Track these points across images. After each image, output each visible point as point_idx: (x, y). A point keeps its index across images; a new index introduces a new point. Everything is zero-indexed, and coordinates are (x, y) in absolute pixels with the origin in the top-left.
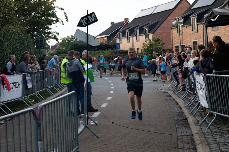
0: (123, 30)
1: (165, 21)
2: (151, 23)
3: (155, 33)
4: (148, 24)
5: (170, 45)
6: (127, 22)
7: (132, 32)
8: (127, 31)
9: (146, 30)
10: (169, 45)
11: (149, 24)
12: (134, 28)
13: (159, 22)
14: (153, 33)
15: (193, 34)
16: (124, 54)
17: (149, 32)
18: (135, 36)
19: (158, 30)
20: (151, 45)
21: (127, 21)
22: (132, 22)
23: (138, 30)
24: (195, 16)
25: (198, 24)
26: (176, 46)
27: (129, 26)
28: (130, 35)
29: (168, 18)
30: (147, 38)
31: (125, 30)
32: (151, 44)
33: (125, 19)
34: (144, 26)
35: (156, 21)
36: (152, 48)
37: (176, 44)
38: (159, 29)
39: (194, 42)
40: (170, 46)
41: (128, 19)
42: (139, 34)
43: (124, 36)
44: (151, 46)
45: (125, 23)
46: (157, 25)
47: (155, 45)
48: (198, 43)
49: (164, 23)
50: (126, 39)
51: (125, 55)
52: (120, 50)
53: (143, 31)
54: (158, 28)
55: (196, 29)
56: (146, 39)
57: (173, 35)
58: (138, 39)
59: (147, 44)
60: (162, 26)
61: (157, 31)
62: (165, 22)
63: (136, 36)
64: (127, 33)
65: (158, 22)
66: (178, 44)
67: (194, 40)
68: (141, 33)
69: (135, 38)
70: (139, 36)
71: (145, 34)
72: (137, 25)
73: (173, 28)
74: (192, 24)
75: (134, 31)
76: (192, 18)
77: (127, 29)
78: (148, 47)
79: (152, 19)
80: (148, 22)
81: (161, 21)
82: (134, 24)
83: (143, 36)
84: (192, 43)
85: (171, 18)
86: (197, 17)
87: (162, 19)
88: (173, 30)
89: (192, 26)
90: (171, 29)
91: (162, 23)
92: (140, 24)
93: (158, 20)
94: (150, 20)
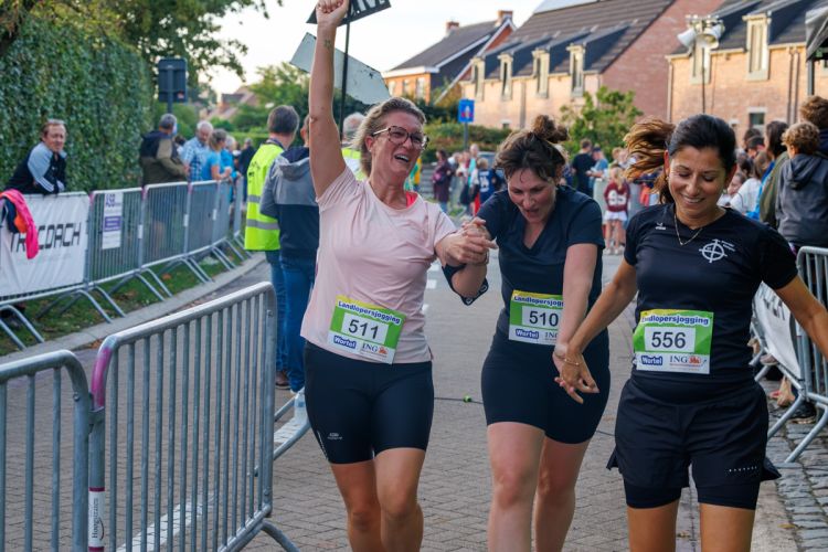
0: (489, 53)
1: (651, 29)
2: (597, 31)
3: (609, 71)
4: (583, 37)
6: (508, 27)
7: (523, 62)
8: (506, 59)
9: (575, 60)
11: (590, 39)
12: (533, 47)
13: (629, 32)
14: (603, 71)
15: (753, 84)
16: (488, 142)
17: (588, 65)
18: (535, 77)
19: (621, 60)
20: (590, 116)
21: (508, 21)
22: (525, 24)
23: (545, 58)
24: (762, 19)
25: (774, 50)
27: (516, 40)
28: (515, 73)
29: (663, 19)
30: (578, 89)
31: (499, 53)
32: (592, 113)
33: (502, 13)
34: (568, 43)
35: (617, 28)
36: (595, 125)
38: (625, 56)
39: (752, 115)
41: (511, 13)
42: (552, 70)
43: (492, 75)
44: (589, 120)
45: (498, 28)
46: (619, 44)
47: (605, 117)
48: (765, 119)
49: (644, 36)
50: (499, 85)
51: (490, 147)
52: (474, 128)
53: (565, 62)
54: (622, 53)
55: (764, 65)
56: (573, 89)
57: (675, 85)
58: (545, 91)
59: (574, 109)
60: (637, 46)
61: (617, 65)
62: (647, 32)
63: (538, 75)
64: (506, 64)
65: (622, 32)
67: (754, 105)
68: (557, 68)
69: (532, 84)
70: (549, 78)
71: (571, 71)
72: (545, 36)
73: (680, 59)
74: (748, 46)
75: (531, 59)
76: (753, 27)
77: (505, 50)
78: (578, 120)
79: (601, 19)
80: (584, 28)
81: (635, 28)
82: (534, 32)
83: (563, 79)
84: (746, 120)
85: (674, 21)
86: (769, 21)
87: (639, 22)
88: (676, 66)
89: (748, 54)
90: (669, 61)
91: (639, 35)
92: (555, 36)
93: (622, 22)
94: (595, 23)
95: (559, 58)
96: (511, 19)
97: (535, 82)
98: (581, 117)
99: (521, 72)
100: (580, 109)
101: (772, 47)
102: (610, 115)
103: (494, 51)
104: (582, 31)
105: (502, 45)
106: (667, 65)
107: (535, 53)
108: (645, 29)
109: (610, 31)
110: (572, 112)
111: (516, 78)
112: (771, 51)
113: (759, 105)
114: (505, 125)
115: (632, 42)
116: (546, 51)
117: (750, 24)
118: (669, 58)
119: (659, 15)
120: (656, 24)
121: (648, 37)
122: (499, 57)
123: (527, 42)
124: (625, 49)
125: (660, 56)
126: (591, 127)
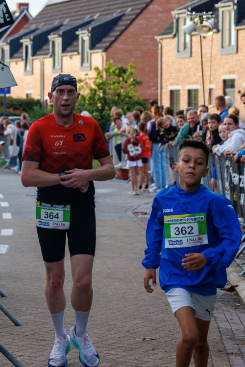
0: (12, 38)
1: (142, 15)
2: (99, 19)
3: (110, 50)
4: (88, 23)
5: (153, 86)
6: (25, 16)
7: (40, 44)
8: (27, 42)
9: (83, 41)
10: (150, 87)
11: (93, 25)
12: (49, 32)
13: (124, 18)
14: (106, 50)
15: (225, 57)
16: (15, 109)
17: (93, 46)
18: (51, 56)
19: (119, 41)
20: (101, 86)
21: (25, 12)
22: (40, 14)
23: (59, 42)
24: (230, 6)
25: (241, 29)
26: (172, 92)
27: (33, 27)
28: (34, 54)
29: (151, 7)
30: (86, 65)
31: (21, 37)
32: (103, 83)
33: (20, 5)
34: (76, 29)
35: (115, 15)
36: (104, 93)
37: (171, 84)
38: (122, 38)
39: (225, 81)
40: (153, 91)
41: (27, 5)
42: (64, 50)
43: (16, 55)
44: (100, 89)
45: (18, 17)
46: (117, 28)
47: (112, 87)
48: (236, 84)
49: (137, 21)
50: (22, 64)
51: (17, 112)
53: (75, 43)
54: (120, 35)
55: (233, 42)
56: (82, 65)
57: (164, 59)
58: (60, 67)
59: (88, 81)
60: (131, 29)
61: (118, 45)
62: (140, 17)
63: (53, 55)
64: (27, 47)
65: (119, 19)
66: (177, 84)
67: (226, 73)
68: (69, 49)
69: (48, 62)
70: (62, 57)
71: (80, 51)
72: (57, 23)
73: (166, 38)
74: (220, 28)
75: (46, 41)
76: (223, 12)
77: (25, 35)
78: (91, 90)
79: (101, 9)
80: (88, 16)
81: (129, 15)
82: (48, 21)
83: (74, 57)
84: (221, 85)
85: (160, 9)
86: (235, 7)
87: (132, 10)
88: (163, 44)
89: (220, 34)
90: (158, 40)
91: (133, 21)
92: (65, 23)
93: (119, 11)
94: (97, 12)
95: (70, 41)
96: (27, 10)
97: (51, 60)
98: (94, 87)
99: (39, 53)
100: (92, 81)
101: (239, 27)
102: (116, 85)
103: (16, 36)
104: (87, 18)
105: (22, 32)
106: (156, 43)
107: (50, 37)
108: (138, 15)
109: (109, 18)
110: (86, 83)
111: (35, 57)
112: (238, 31)
113: (230, 73)
114: (27, 95)
115: (127, 26)
116: (60, 36)
117: (221, 10)
118: (158, 38)
119: (148, 5)
120: (146, 11)
121: (139, 21)
122: (21, 41)
123: (43, 27)
124: (122, 32)
125: (150, 36)
126: (101, 95)
